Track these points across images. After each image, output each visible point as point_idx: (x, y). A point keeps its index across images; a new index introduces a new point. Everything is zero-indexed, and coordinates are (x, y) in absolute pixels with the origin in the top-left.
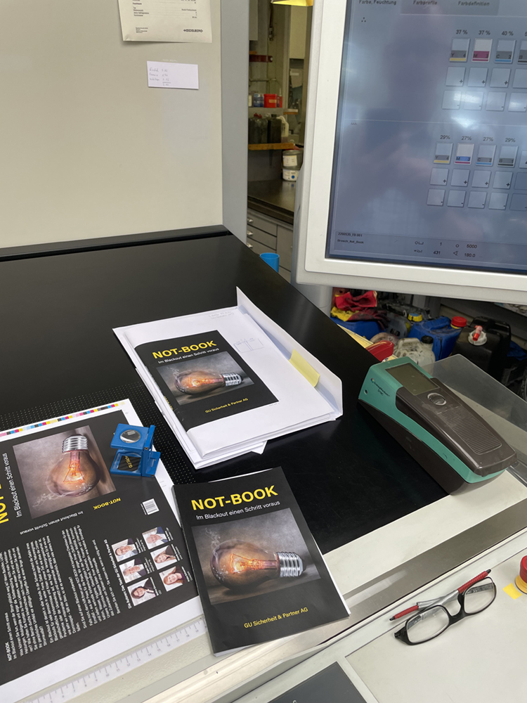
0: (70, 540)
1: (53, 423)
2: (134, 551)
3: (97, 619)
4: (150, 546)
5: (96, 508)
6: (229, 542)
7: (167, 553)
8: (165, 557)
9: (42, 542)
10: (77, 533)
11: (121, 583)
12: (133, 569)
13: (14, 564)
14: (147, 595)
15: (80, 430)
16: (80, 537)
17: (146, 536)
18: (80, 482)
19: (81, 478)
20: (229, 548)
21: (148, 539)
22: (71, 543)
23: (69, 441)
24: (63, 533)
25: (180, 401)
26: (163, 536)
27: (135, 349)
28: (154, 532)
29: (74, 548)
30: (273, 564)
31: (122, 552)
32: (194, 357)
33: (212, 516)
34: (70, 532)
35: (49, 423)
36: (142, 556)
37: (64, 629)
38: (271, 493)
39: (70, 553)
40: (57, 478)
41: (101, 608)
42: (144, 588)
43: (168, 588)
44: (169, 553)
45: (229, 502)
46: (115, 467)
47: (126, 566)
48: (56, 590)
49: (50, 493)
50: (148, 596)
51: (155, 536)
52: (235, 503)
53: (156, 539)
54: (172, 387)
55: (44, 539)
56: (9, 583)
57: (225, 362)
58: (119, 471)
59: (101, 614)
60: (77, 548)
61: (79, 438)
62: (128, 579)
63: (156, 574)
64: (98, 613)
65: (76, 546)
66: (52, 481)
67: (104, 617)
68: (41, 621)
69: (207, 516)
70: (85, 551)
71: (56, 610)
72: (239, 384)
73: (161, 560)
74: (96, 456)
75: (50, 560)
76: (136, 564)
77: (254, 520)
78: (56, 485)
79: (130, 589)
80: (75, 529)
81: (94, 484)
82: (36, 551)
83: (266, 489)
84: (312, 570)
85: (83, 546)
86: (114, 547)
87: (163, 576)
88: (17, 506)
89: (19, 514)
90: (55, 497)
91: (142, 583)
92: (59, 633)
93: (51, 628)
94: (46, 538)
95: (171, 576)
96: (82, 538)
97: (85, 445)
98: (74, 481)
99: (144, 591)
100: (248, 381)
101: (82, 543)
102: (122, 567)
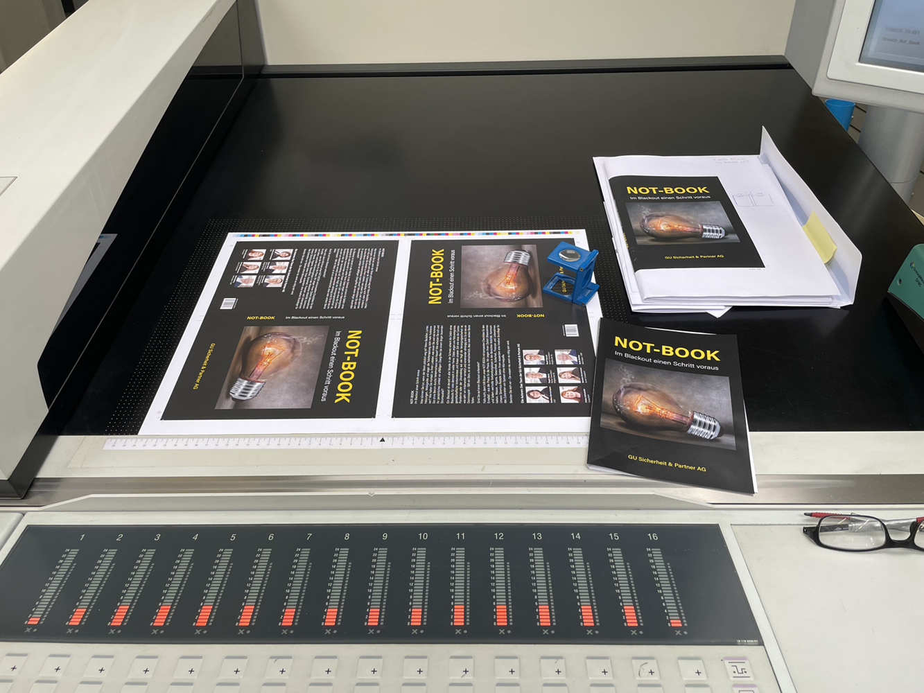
0: (487, 334)
1: (503, 235)
2: (542, 361)
3: (491, 401)
4: (558, 362)
5: (519, 316)
6: (642, 384)
7: (573, 372)
8: (570, 375)
9: (464, 328)
10: (495, 331)
11: (521, 381)
12: (536, 374)
13: (436, 337)
14: (541, 398)
15: (526, 247)
16: (497, 335)
17: (557, 353)
18: (511, 291)
19: (514, 288)
20: (640, 389)
21: (559, 356)
22: (487, 336)
23: (513, 253)
24: (483, 327)
25: (639, 241)
26: (575, 359)
27: (610, 181)
28: (566, 352)
29: (489, 341)
30: (684, 419)
31: (531, 358)
32: (675, 200)
33: (633, 357)
34: (489, 328)
35: (500, 234)
36: (549, 368)
37: (461, 397)
38: (712, 357)
39: (484, 345)
40: (492, 282)
41: (497, 394)
42: (541, 393)
43: (563, 400)
44: (575, 374)
45: (659, 351)
46: (549, 287)
47: (530, 370)
48: (463, 367)
49: (482, 292)
50: (542, 400)
51: (567, 356)
52: (664, 353)
53: (567, 359)
54: (636, 225)
55: (466, 326)
56: (428, 349)
57: (713, 212)
58: (552, 291)
59: (495, 398)
60: (491, 342)
61: (523, 253)
62: (528, 381)
63: (556, 386)
64: (493, 397)
65: (491, 340)
66: (487, 283)
67: (497, 401)
68: (444, 385)
69: (627, 355)
70: (497, 347)
71: (459, 382)
72: (719, 239)
73: (565, 376)
74: (535, 273)
75: (466, 344)
76: (540, 371)
77: (679, 375)
78: (489, 287)
79: (528, 389)
80: (495, 327)
81: (524, 297)
82: (456, 333)
83: (708, 352)
84: (730, 440)
85: (497, 343)
86: (525, 352)
87: (561, 389)
88: (451, 295)
89: (451, 301)
90: (486, 296)
91: (541, 389)
92: (455, 399)
93: (451, 393)
94: (467, 327)
95: (570, 392)
96: (499, 336)
97: (527, 262)
98: (507, 288)
99: (539, 395)
100: (734, 237)
101: (497, 340)
102: (527, 370)
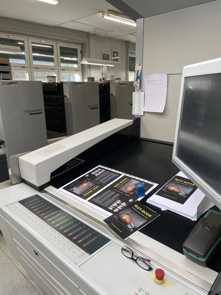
6: (130, 214)
7: (122, 207)
20: (129, 215)
28: (125, 203)
42: (112, 208)
